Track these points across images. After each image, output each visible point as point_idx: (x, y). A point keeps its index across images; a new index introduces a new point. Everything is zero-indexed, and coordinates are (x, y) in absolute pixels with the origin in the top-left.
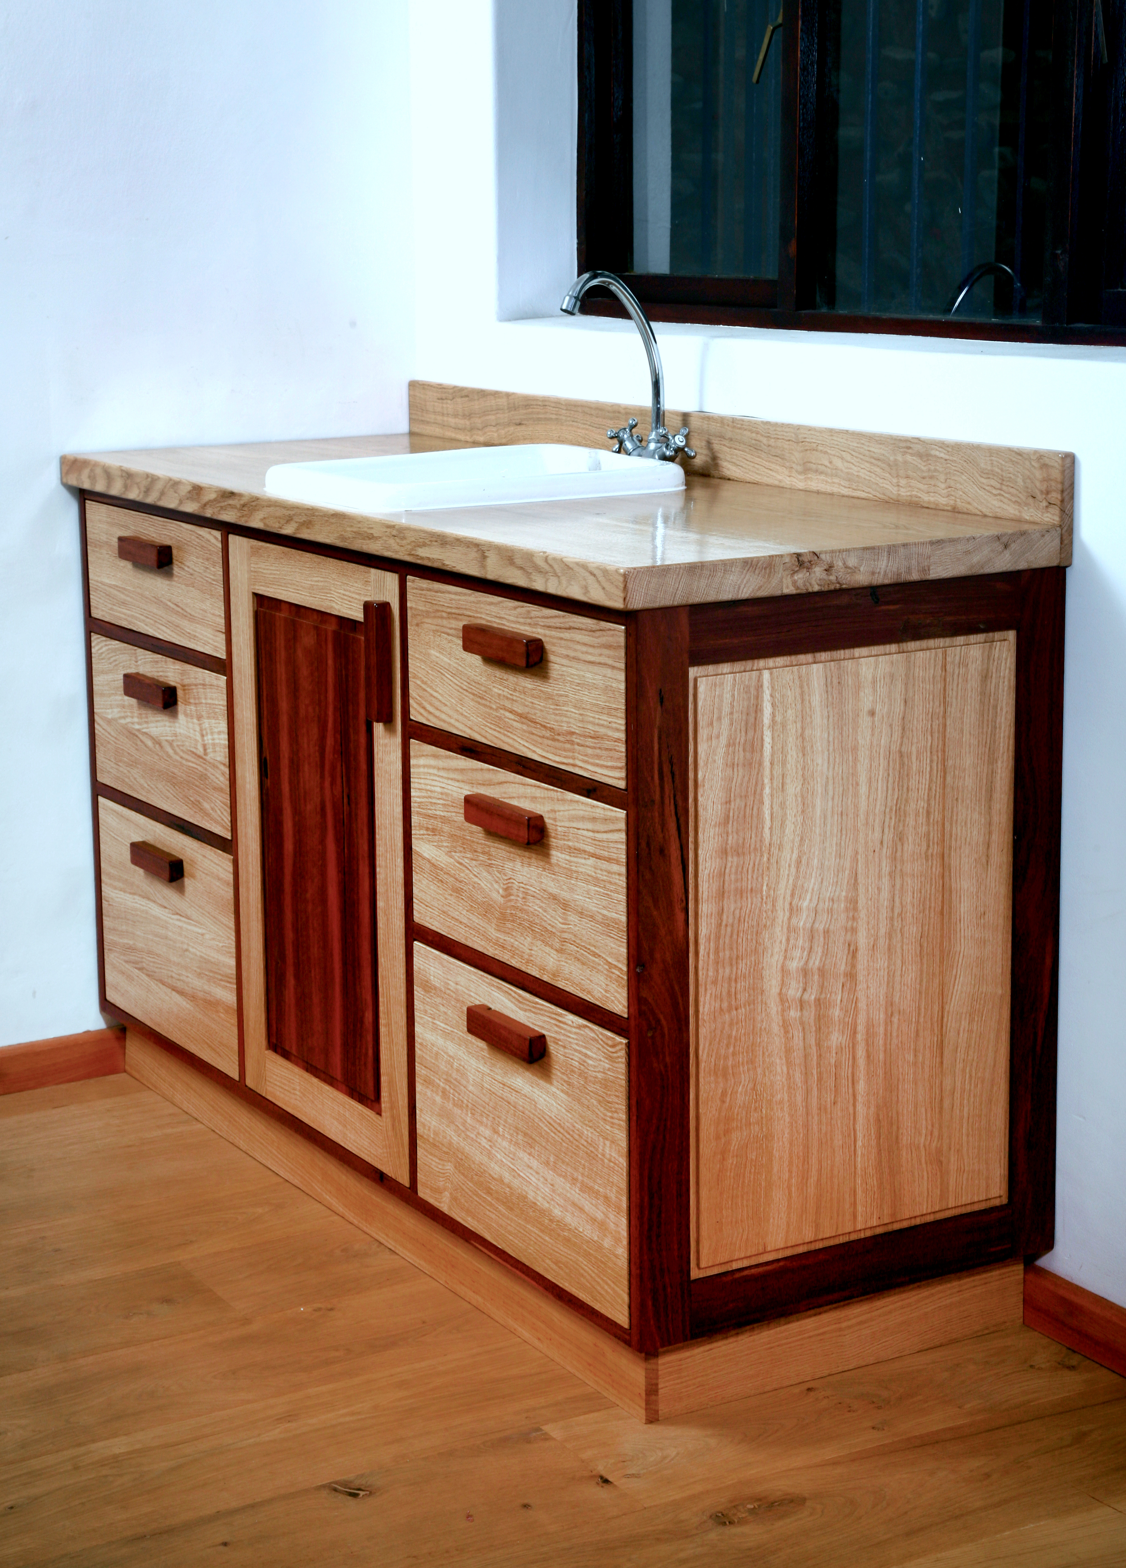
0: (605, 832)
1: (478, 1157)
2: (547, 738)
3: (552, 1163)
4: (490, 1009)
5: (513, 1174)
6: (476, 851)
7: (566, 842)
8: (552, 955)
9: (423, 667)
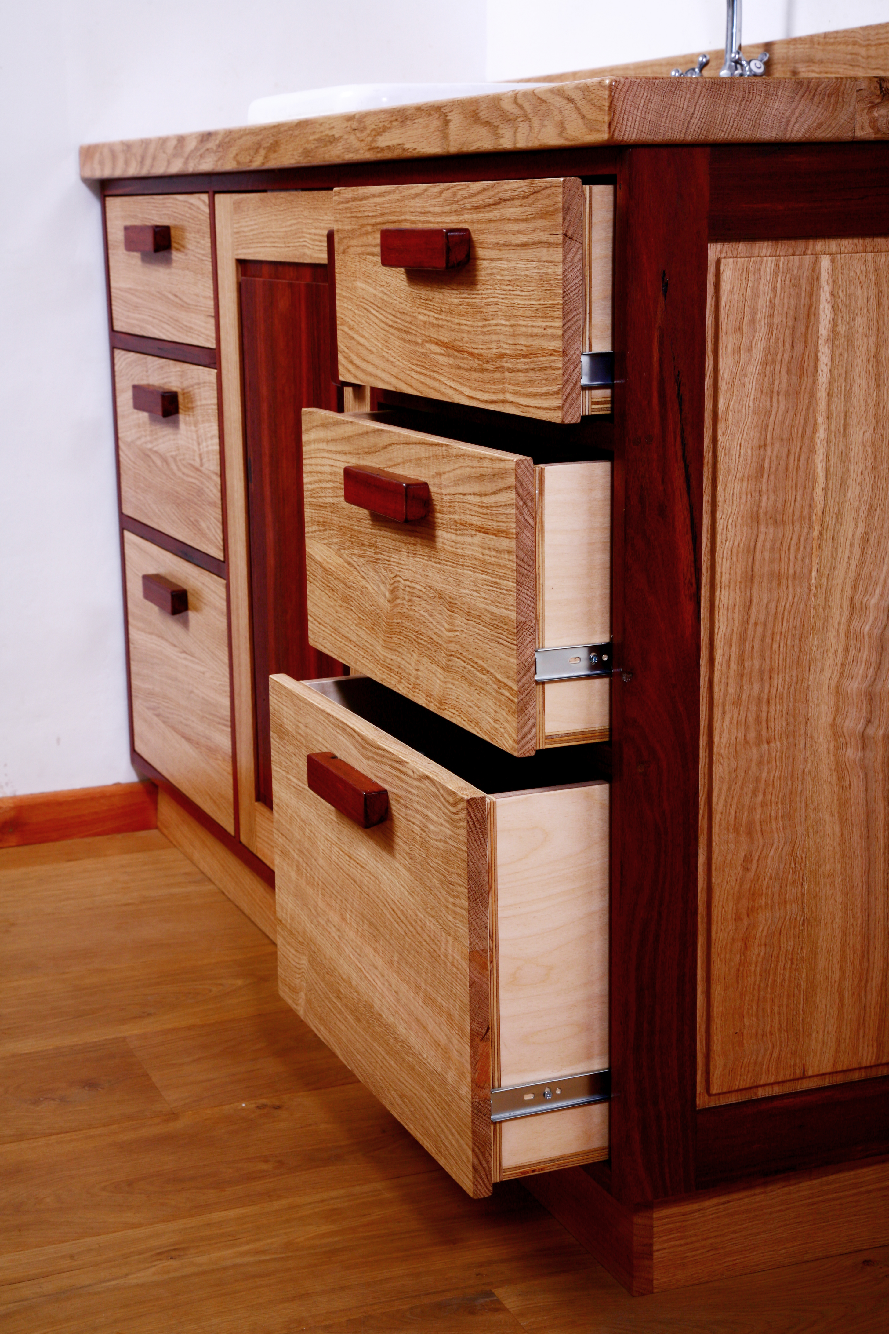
0: (494, 493)
1: (330, 952)
2: (475, 370)
3: (396, 964)
4: (334, 757)
5: (360, 974)
6: (363, 545)
7: (452, 516)
8: (439, 675)
9: (350, 307)
